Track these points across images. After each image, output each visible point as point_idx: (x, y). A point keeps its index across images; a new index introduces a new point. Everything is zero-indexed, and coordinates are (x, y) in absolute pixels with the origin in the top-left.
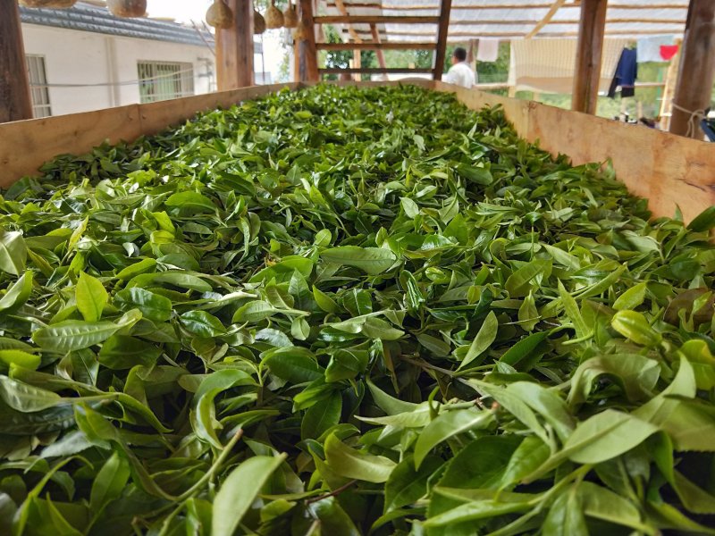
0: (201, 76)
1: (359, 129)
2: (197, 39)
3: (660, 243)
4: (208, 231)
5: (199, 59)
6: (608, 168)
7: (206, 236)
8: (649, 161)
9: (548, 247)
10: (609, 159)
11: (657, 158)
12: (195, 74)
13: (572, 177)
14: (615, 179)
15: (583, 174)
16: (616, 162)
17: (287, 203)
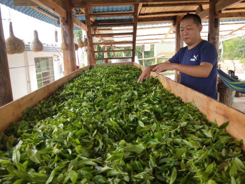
0: (55, 60)
1: (117, 89)
2: (54, 50)
3: (212, 134)
4: (88, 141)
5: (55, 55)
6: (193, 104)
7: (88, 143)
8: (206, 105)
9: (183, 140)
10: (193, 101)
11: (208, 104)
12: (53, 60)
13: (184, 109)
14: (196, 108)
15: (187, 107)
16: (196, 102)
17: (106, 126)
